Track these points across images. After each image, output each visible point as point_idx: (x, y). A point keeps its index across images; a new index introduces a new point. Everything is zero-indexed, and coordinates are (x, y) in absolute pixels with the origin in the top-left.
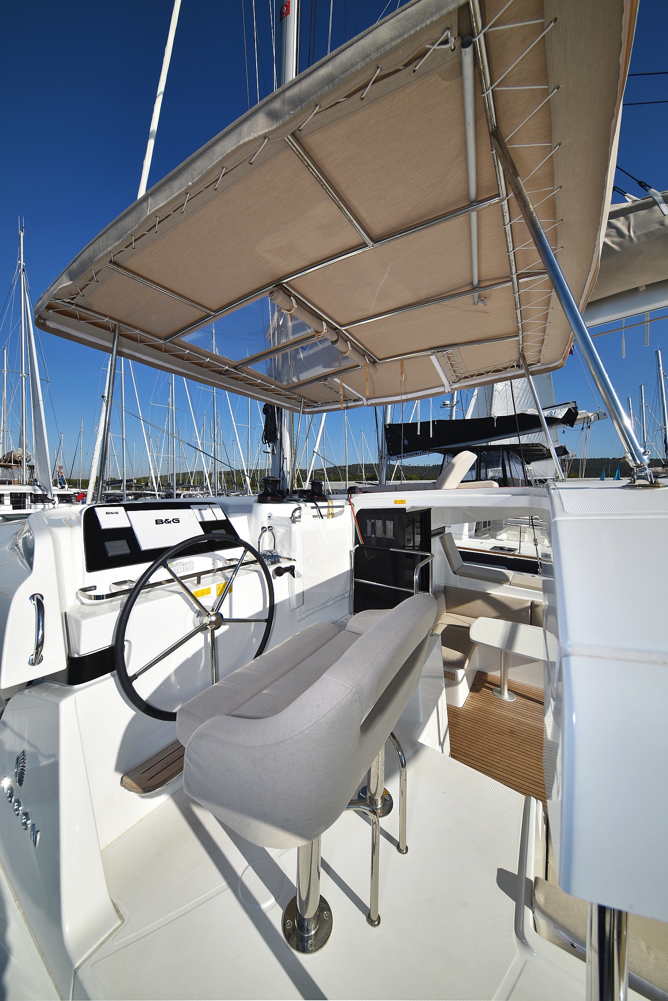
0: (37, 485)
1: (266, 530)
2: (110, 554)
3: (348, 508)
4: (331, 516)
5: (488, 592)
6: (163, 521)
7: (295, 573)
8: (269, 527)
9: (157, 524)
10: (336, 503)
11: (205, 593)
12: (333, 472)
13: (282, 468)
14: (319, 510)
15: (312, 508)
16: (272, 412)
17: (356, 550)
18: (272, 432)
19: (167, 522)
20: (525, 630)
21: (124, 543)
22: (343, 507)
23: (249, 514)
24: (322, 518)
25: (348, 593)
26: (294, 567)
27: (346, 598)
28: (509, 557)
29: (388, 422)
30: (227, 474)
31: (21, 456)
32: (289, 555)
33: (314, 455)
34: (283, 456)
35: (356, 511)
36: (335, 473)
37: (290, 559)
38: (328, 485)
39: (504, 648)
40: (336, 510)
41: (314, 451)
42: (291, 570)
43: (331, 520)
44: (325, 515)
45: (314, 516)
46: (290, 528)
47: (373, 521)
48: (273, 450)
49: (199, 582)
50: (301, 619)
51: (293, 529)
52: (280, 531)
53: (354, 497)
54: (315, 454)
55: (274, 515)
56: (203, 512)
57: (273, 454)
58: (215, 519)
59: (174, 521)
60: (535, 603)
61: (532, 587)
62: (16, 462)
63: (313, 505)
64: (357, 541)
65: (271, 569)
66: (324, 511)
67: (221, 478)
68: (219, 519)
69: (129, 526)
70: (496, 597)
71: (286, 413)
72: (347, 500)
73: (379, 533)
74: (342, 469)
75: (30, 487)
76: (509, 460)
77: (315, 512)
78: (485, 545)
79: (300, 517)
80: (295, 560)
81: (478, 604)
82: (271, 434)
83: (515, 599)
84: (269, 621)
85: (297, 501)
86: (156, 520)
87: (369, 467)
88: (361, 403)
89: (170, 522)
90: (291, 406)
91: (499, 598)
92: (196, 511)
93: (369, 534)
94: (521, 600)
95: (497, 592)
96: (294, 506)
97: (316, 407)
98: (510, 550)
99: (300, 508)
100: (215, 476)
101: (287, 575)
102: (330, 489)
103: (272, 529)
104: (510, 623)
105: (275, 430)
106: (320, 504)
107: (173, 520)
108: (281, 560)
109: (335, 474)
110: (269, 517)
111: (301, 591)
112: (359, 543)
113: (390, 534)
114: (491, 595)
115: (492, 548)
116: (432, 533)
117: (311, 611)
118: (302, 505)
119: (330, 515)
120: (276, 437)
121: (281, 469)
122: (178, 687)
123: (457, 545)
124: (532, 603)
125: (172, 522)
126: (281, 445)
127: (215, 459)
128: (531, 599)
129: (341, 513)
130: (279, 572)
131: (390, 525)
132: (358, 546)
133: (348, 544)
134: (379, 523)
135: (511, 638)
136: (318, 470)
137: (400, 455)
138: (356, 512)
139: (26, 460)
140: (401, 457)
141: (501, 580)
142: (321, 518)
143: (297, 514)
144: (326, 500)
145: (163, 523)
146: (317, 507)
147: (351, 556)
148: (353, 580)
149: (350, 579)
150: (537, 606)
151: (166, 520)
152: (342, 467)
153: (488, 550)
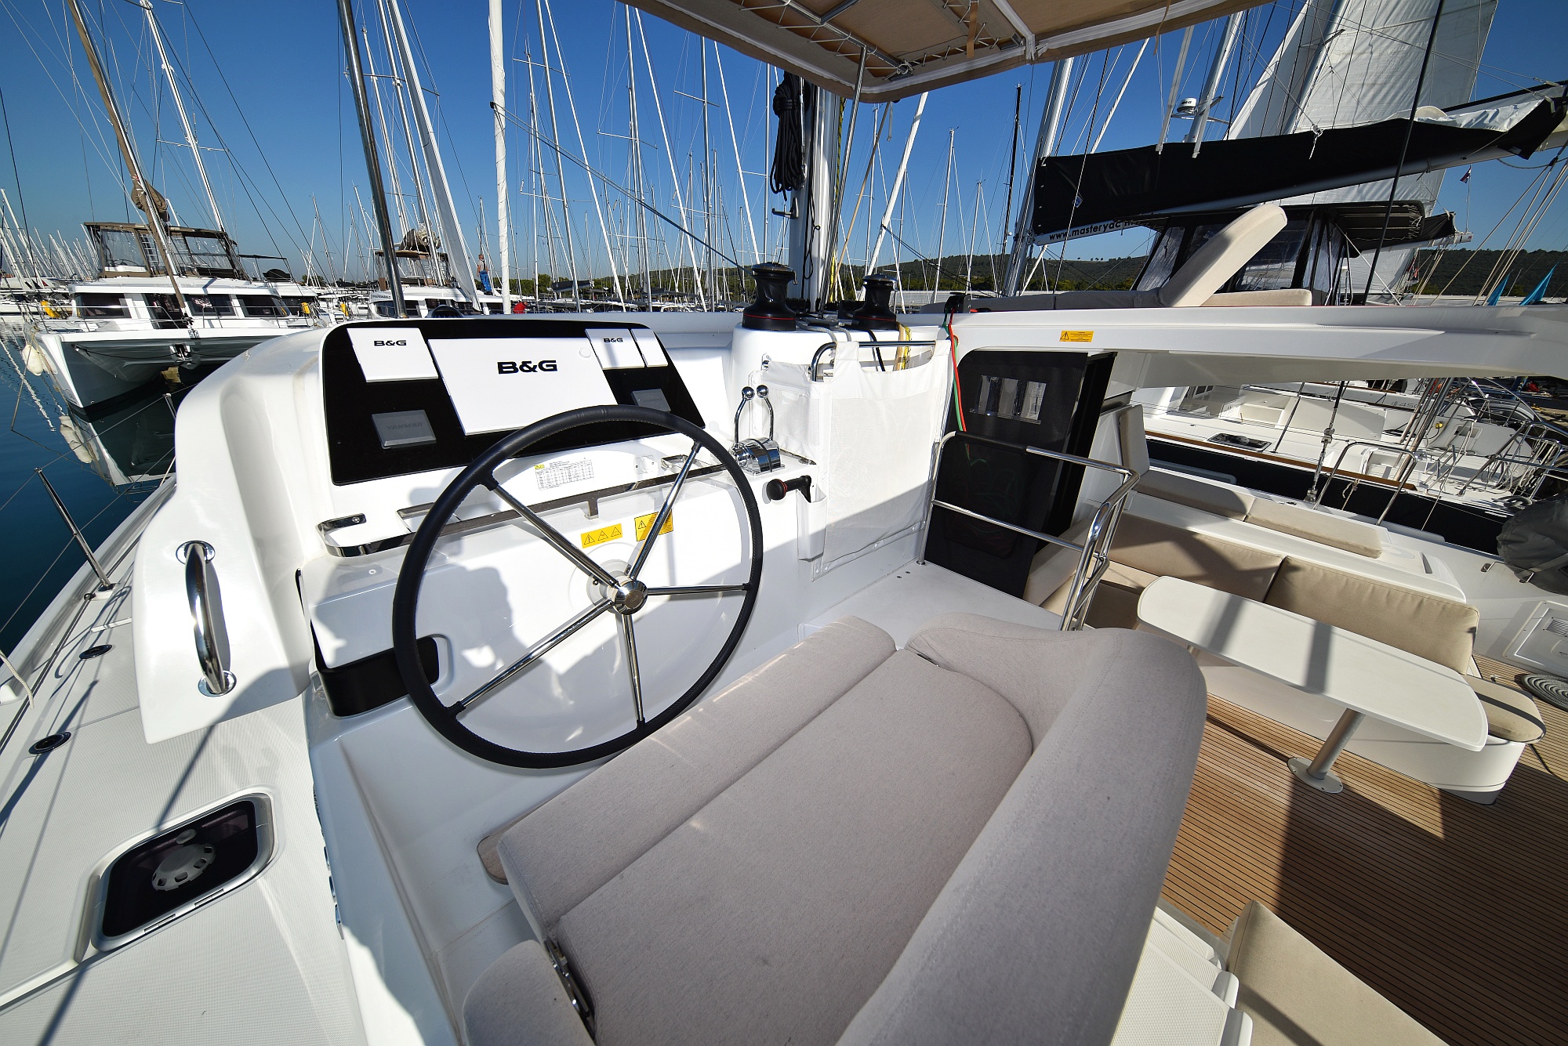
0: (458, 288)
1: (752, 395)
2: (387, 444)
3: (944, 346)
4: (901, 364)
5: (1192, 529)
6: (518, 366)
7: (812, 490)
8: (760, 388)
9: (501, 372)
10: (917, 334)
11: (609, 536)
12: (912, 271)
13: (810, 251)
14: (878, 350)
15: (862, 344)
16: (793, 110)
17: (948, 443)
18: (793, 160)
19: (525, 368)
20: (1255, 613)
21: (419, 417)
22: (932, 343)
23: (725, 353)
24: (883, 370)
25: (917, 525)
26: (809, 478)
27: (912, 533)
28: (1249, 458)
29: (1048, 152)
30: (731, 273)
31: (426, 238)
32: (803, 452)
33: (881, 233)
34: (813, 221)
35: (962, 352)
36: (916, 275)
37: (804, 460)
38: (901, 298)
39: (1205, 646)
40: (915, 351)
41: (882, 225)
42: (803, 484)
43: (902, 374)
44: (889, 363)
45: (863, 364)
46: (808, 391)
47: (994, 379)
48: (793, 209)
49: (594, 511)
50: (819, 576)
51: (814, 395)
52: (783, 397)
53: (958, 321)
54: (884, 231)
55: (775, 359)
56: (615, 345)
57: (793, 217)
58: (643, 365)
59: (544, 365)
60: (1293, 563)
61: (1295, 530)
62: (422, 248)
63: (864, 336)
64: (951, 424)
65: (758, 483)
66: (888, 353)
67: (721, 280)
68: (650, 364)
69: (435, 375)
70: (1206, 541)
71: (825, 103)
72: (943, 326)
73: (1005, 410)
74: (930, 264)
75: (449, 291)
76: (1319, 244)
77: (868, 354)
78: (1198, 430)
79: (832, 364)
80: (813, 463)
81: (1166, 550)
82: (789, 169)
83: (1249, 550)
84: (751, 590)
85: (829, 326)
86: (500, 364)
87: (981, 262)
88: (1018, 52)
89: (533, 369)
90: (835, 78)
91: (1213, 544)
92: (599, 344)
93: (982, 407)
94: (1262, 553)
95: (1210, 531)
96: (822, 337)
97: (897, 77)
98: (1254, 444)
99: (832, 346)
100: (710, 278)
101: (794, 496)
102: (903, 305)
103: (766, 393)
104: (1225, 596)
105: (799, 156)
106: (882, 335)
107: (541, 364)
108: (783, 459)
109: (914, 276)
110: (765, 362)
111: (821, 526)
112: (956, 428)
113: (1031, 415)
114: (1198, 537)
115: (1216, 438)
116: (1105, 404)
117: (841, 561)
118: (840, 336)
119: (899, 361)
120: (801, 173)
121: (807, 254)
122: (572, 702)
123: (1147, 427)
124: (1285, 561)
125: (538, 369)
126: (810, 194)
127: (710, 248)
128: (1284, 554)
129: (928, 357)
130: (776, 491)
131: (1036, 392)
132: (953, 434)
133: (931, 430)
134: (1010, 386)
135: (1224, 627)
136: (886, 267)
137: (1064, 231)
138: (960, 356)
139: (435, 244)
140: (1065, 235)
141: (1229, 508)
142: (879, 368)
143: (825, 358)
144: (894, 326)
145: (516, 371)
146: (874, 343)
147: (934, 452)
148: (930, 501)
149: (926, 499)
150: (1296, 569)
151: (525, 363)
152: (931, 261)
153: (1205, 441)
